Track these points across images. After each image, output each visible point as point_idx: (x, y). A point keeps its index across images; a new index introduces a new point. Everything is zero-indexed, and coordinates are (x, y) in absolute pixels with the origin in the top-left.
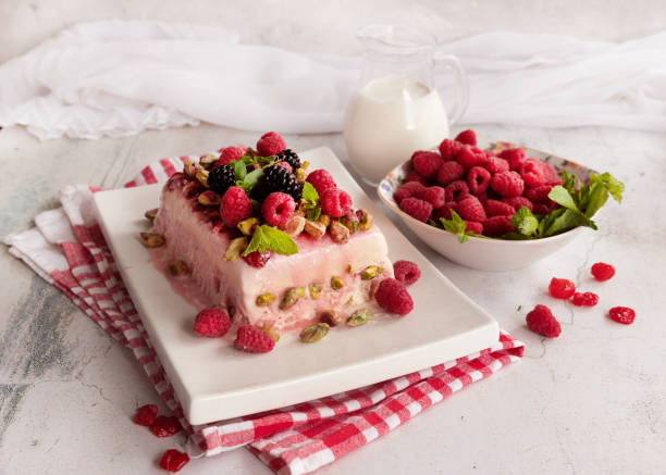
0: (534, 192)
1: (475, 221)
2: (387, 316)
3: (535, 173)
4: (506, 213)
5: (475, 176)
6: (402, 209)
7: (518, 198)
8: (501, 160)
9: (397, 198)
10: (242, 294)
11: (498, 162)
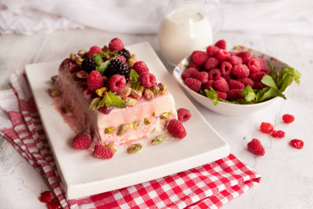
0: (255, 75)
1: (223, 92)
2: (173, 139)
3: (255, 66)
4: (239, 87)
5: (224, 67)
6: (185, 83)
7: (246, 79)
8: (238, 58)
9: (183, 77)
10: (97, 128)
11: (237, 60)
